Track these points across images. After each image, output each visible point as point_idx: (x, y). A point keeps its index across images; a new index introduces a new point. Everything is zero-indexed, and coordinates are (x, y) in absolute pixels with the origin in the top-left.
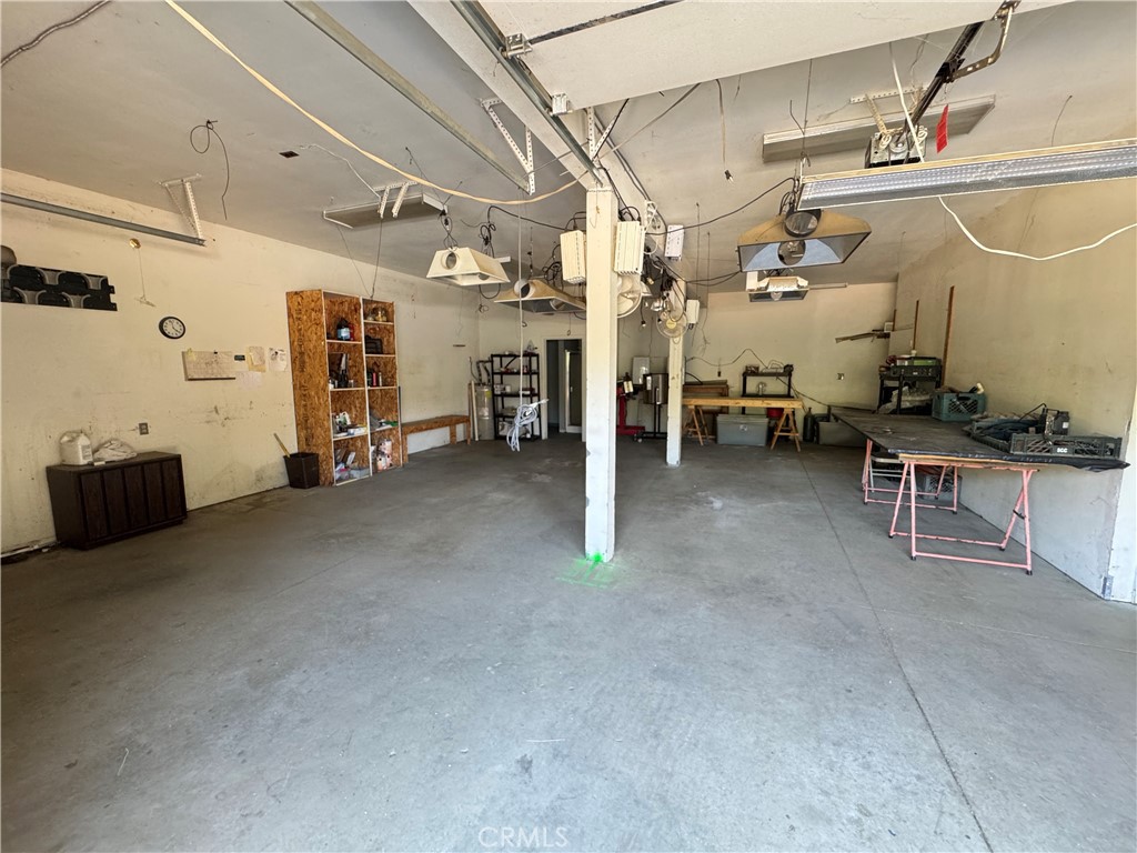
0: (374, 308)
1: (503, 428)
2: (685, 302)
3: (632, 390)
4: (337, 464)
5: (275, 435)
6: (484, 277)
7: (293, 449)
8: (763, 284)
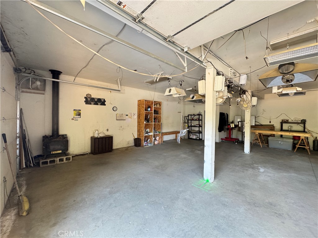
0: (156, 103)
1: (191, 136)
2: (251, 98)
3: (234, 126)
4: (145, 141)
5: (133, 133)
6: (180, 95)
7: (136, 137)
8: (280, 91)
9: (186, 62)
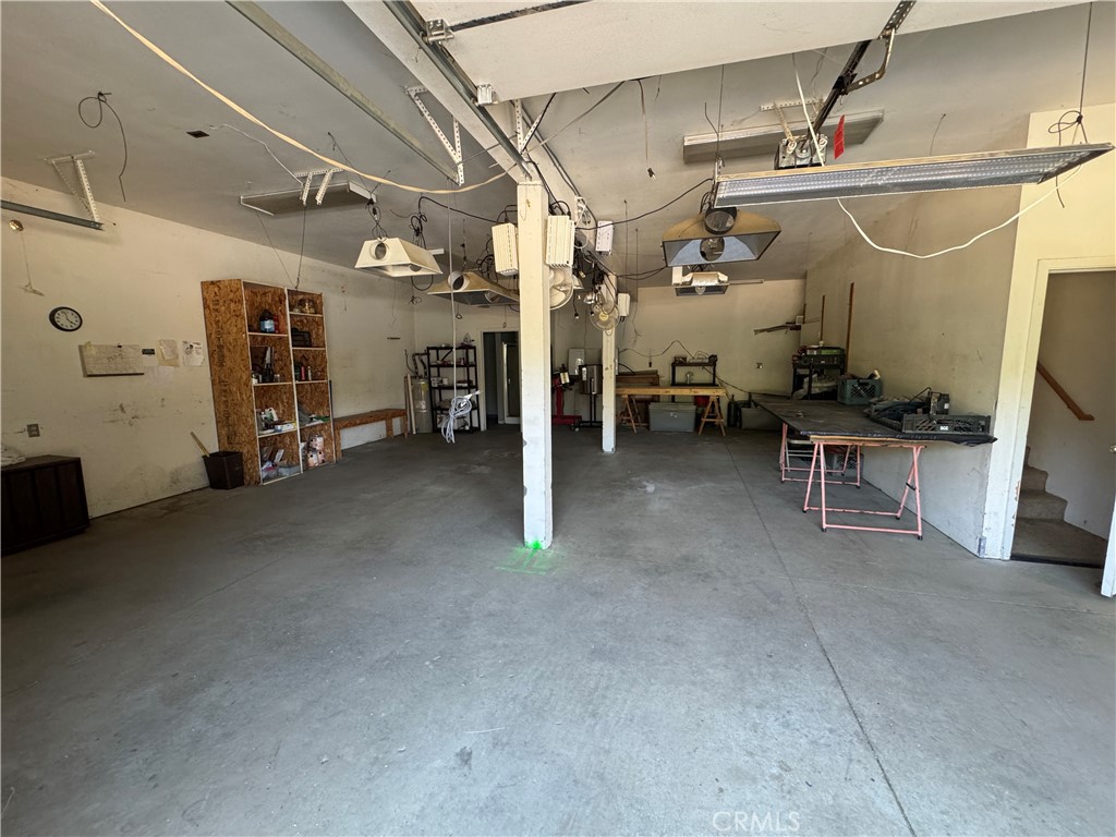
0: (300, 299)
1: (441, 421)
2: (617, 295)
3: (568, 381)
4: (263, 462)
5: (192, 434)
6: (416, 268)
7: (214, 448)
8: (688, 278)
9: (458, 144)
